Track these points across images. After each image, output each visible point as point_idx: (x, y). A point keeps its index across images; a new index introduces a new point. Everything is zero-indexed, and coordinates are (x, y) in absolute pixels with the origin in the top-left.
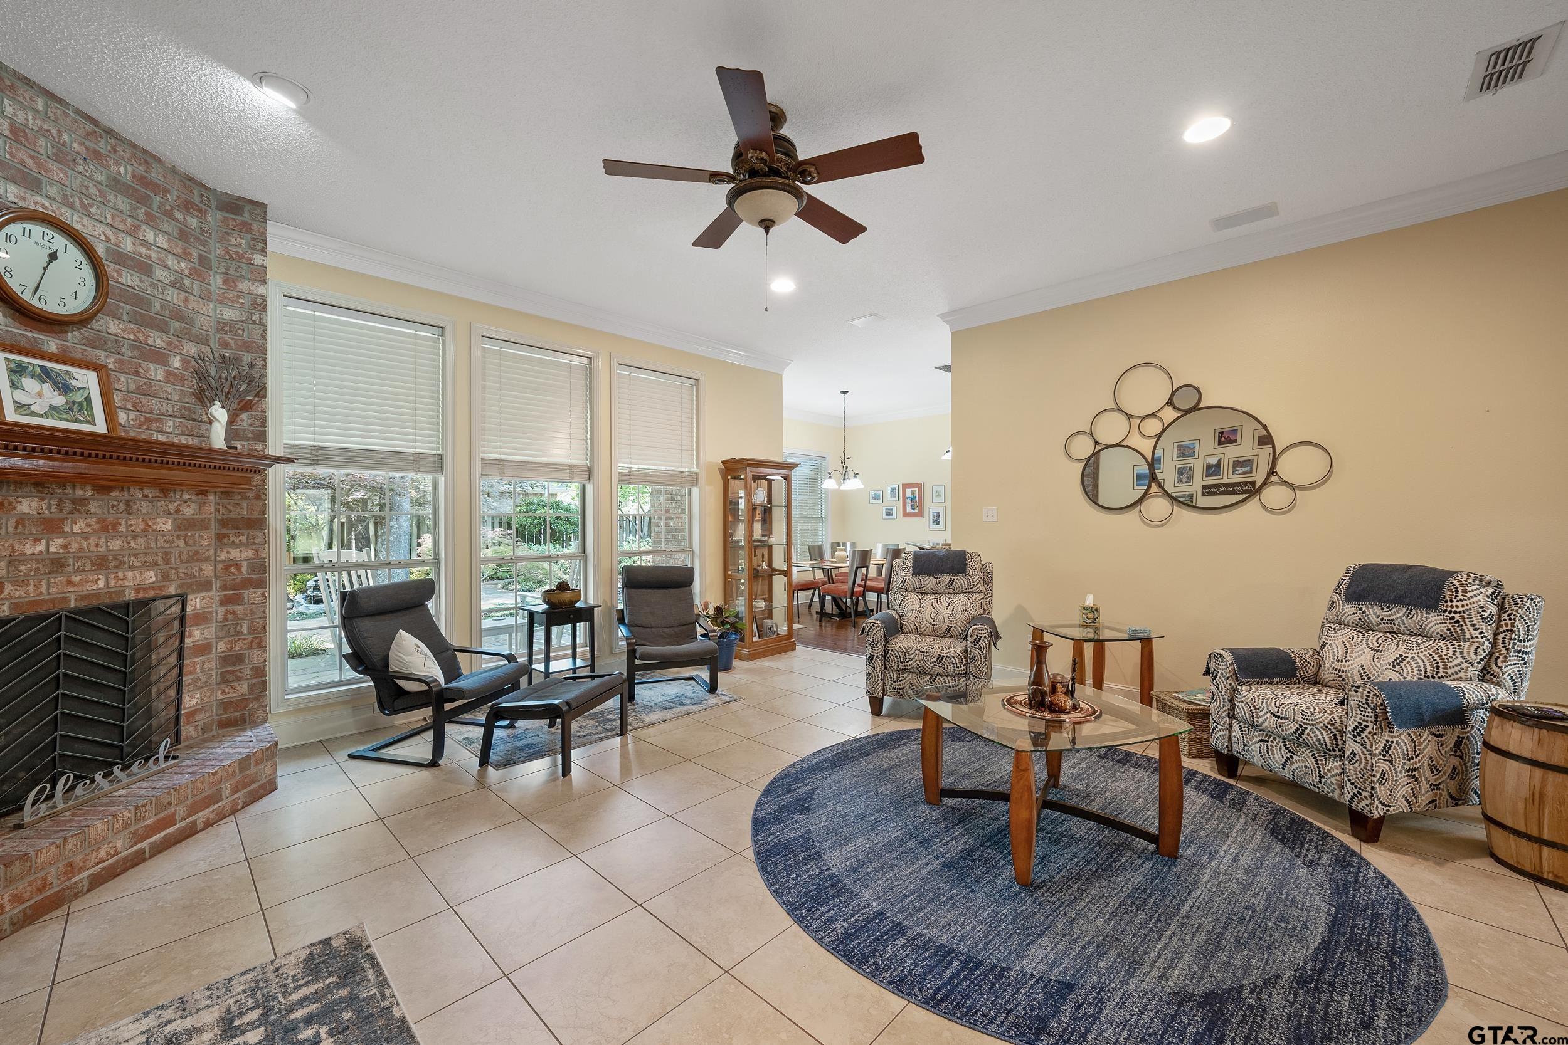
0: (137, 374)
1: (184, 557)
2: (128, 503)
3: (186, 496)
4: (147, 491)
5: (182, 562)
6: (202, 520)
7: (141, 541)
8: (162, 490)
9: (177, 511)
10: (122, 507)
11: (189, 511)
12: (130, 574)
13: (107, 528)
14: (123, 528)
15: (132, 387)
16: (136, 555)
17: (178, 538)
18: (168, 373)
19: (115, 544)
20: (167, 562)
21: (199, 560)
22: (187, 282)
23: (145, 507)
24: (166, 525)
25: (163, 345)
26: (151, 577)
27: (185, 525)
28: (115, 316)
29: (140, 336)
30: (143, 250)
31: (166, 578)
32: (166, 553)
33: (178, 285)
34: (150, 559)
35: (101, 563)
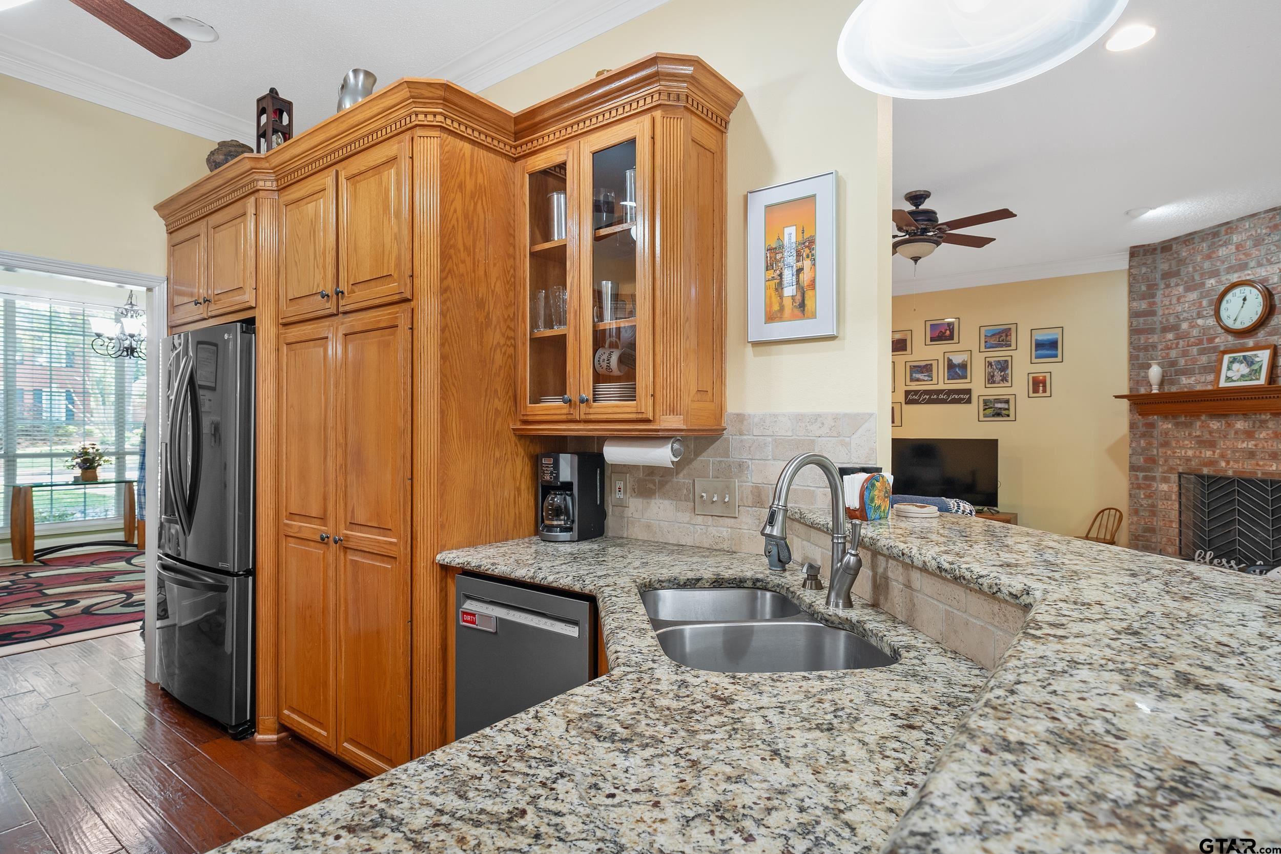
35: (1274, 456)
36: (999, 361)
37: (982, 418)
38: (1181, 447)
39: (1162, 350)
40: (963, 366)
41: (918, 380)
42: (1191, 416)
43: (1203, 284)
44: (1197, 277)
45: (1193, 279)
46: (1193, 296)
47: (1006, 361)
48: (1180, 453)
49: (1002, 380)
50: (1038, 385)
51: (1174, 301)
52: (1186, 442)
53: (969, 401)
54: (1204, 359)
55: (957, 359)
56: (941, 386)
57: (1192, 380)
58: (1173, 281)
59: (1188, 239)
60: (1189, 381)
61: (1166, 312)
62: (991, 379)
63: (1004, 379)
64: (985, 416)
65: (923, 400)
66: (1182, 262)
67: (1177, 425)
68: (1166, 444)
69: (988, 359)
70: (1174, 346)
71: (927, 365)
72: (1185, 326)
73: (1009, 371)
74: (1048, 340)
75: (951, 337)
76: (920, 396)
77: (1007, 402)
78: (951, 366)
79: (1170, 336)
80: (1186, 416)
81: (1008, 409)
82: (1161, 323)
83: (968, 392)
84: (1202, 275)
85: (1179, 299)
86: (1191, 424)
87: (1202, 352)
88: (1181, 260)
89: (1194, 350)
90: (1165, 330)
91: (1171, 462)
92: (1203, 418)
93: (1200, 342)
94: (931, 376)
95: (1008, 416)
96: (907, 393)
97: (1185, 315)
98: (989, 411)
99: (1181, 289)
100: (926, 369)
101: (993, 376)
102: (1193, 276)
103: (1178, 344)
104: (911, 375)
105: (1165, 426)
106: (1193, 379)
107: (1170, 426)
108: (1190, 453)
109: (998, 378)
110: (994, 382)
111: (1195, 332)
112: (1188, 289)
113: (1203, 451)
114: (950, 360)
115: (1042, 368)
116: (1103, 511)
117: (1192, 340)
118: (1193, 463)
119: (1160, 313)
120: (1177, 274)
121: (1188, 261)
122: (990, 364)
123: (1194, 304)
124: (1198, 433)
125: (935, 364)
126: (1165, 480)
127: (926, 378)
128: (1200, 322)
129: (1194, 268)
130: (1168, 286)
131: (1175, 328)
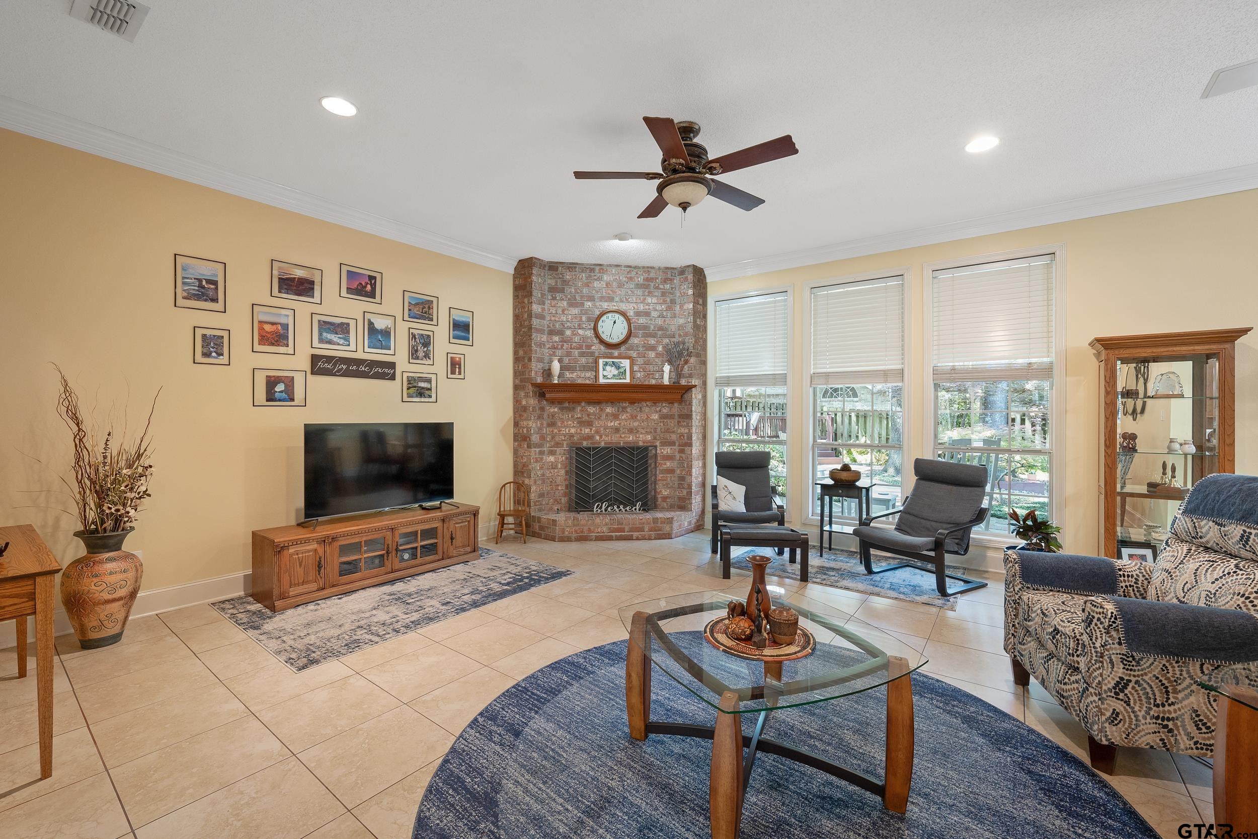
0: (644, 357)
1: (663, 430)
2: (641, 408)
3: (664, 405)
4: (648, 403)
5: (662, 432)
6: (671, 415)
7: (645, 423)
8: (654, 403)
9: (660, 411)
10: (638, 409)
11: (665, 411)
12: (641, 436)
13: (634, 417)
14: (638, 418)
15: (642, 362)
16: (643, 429)
17: (660, 422)
18: (657, 354)
19: (636, 424)
20: (655, 432)
21: (669, 432)
22: (665, 314)
23: (647, 410)
24: (655, 417)
25: (655, 343)
26: (649, 437)
27: (663, 417)
28: (636, 336)
29: (646, 342)
30: (647, 307)
31: (655, 438)
32: (655, 428)
33: (661, 316)
34: (648, 430)
35: (631, 431)
36: (422, 335)
37: (405, 399)
38: (566, 427)
39: (549, 348)
40: (386, 333)
41: (330, 342)
42: (573, 403)
43: (582, 304)
44: (578, 298)
45: (575, 299)
46: (575, 311)
47: (429, 336)
48: (565, 431)
49: (425, 357)
50: (455, 366)
51: (560, 311)
52: (570, 423)
53: (393, 378)
54: (583, 360)
55: (381, 324)
56: (360, 355)
57: (574, 375)
58: (559, 296)
59: (571, 267)
60: (571, 376)
61: (553, 319)
62: (414, 354)
63: (427, 356)
64: (409, 396)
65: (339, 371)
66: (566, 283)
67: (562, 409)
68: (552, 424)
69: (411, 331)
70: (560, 347)
71: (342, 324)
72: (568, 333)
73: (431, 348)
74: (463, 322)
75: (372, 295)
76: (335, 365)
77: (429, 381)
78: (372, 329)
79: (556, 338)
80: (569, 402)
81: (430, 389)
82: (548, 327)
83: (392, 365)
84: (582, 297)
85: (563, 311)
86: (574, 408)
87: (582, 355)
88: (566, 281)
89: (576, 352)
90: (552, 332)
91: (557, 439)
92: (583, 404)
93: (580, 347)
94: (347, 339)
95: (430, 396)
96: (315, 359)
97: (569, 324)
98: (412, 391)
99: (565, 303)
100: (342, 329)
101: (417, 351)
102: (575, 296)
103: (562, 346)
104: (320, 334)
105: (552, 410)
106: (575, 374)
107: (556, 410)
108: (573, 431)
109: (421, 354)
110: (417, 358)
111: (576, 339)
112: (571, 305)
113: (583, 429)
114: (371, 324)
115: (458, 349)
116: (504, 486)
117: (574, 344)
118: (575, 438)
119: (548, 318)
120: (562, 291)
121: (571, 283)
122: (414, 336)
123: (576, 318)
124: (579, 416)
125: (352, 324)
126: (552, 453)
127: (342, 342)
128: (580, 332)
129: (576, 290)
130: (554, 298)
131: (561, 333)
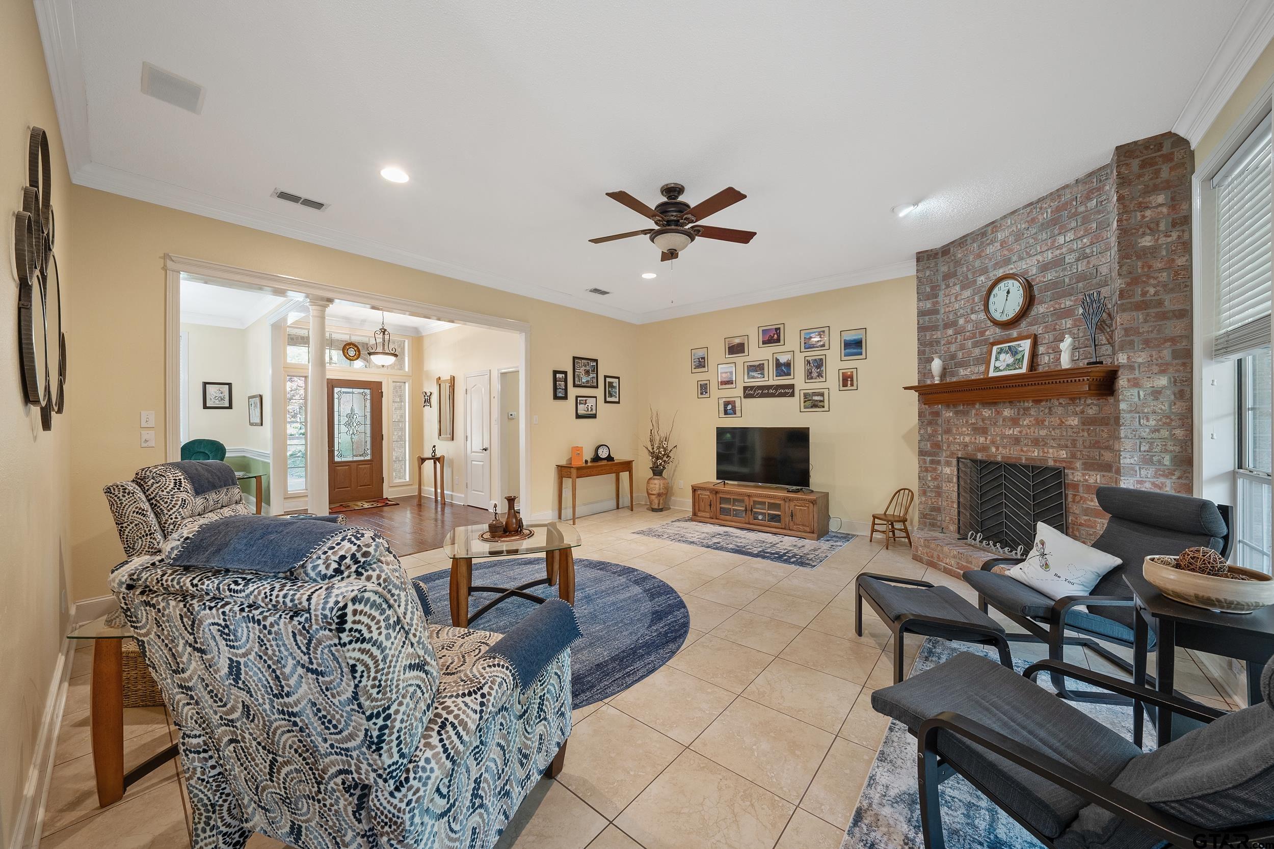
0: (1055, 330)
1: (1087, 444)
2: (1050, 408)
3: (1089, 401)
4: (1061, 401)
5: (1085, 447)
6: (1103, 418)
7: (1058, 431)
8: (1071, 399)
9: (1082, 412)
10: (1047, 411)
11: (1091, 412)
12: (1051, 451)
13: (1039, 423)
14: (1046, 423)
15: (1052, 339)
16: (1054, 439)
17: (1083, 430)
18: (1075, 320)
19: (1043, 433)
20: (1074, 446)
21: (1099, 447)
22: (1088, 251)
23: (1060, 411)
24: (1074, 421)
25: (1072, 303)
26: (1063, 454)
27: (1087, 422)
28: (1042, 303)
29: (1057, 306)
30: (1058, 252)
31: (1073, 456)
32: (1074, 440)
33: (1083, 257)
34: (1062, 443)
35: (1036, 442)
36: (815, 360)
37: (803, 410)
38: (961, 434)
39: (944, 345)
40: (788, 365)
41: (753, 377)
42: (968, 405)
43: (975, 281)
44: (970, 276)
45: (967, 278)
46: (967, 293)
47: (821, 359)
48: (960, 439)
49: (818, 376)
50: (847, 380)
51: (953, 299)
52: (964, 429)
53: (792, 395)
54: (977, 352)
55: (783, 359)
56: (771, 383)
57: (968, 372)
58: (951, 281)
59: (962, 242)
60: (966, 373)
61: (947, 310)
62: (809, 375)
63: (820, 375)
64: (805, 407)
65: (757, 394)
66: (958, 263)
67: (956, 413)
68: (948, 431)
69: (807, 358)
70: (953, 340)
71: (760, 364)
72: (961, 321)
73: (823, 368)
74: (854, 340)
75: (778, 340)
76: (755, 391)
77: (822, 395)
78: (778, 364)
79: (950, 332)
80: (963, 405)
81: (823, 401)
82: (943, 320)
83: (792, 386)
84: (974, 273)
85: (956, 298)
86: (968, 412)
87: (975, 345)
88: (957, 262)
89: (969, 343)
90: (946, 326)
91: (952, 448)
92: (977, 406)
93: (974, 336)
94: (763, 374)
95: (823, 407)
96: (745, 388)
97: (962, 311)
98: (808, 403)
99: (958, 288)
100: (758, 368)
101: (811, 373)
102: (967, 276)
103: (956, 338)
104: (748, 374)
105: (947, 415)
106: (969, 370)
107: (951, 414)
108: (967, 439)
109: (815, 374)
110: (812, 378)
111: (969, 327)
112: (963, 288)
113: (977, 437)
114: (777, 360)
115: (850, 364)
116: (899, 491)
117: (968, 334)
118: (969, 448)
119: (942, 311)
120: (954, 274)
121: (963, 262)
122: (809, 362)
123: (968, 301)
124: (973, 421)
125: (766, 363)
126: (948, 464)
127: (760, 376)
128: (973, 317)
129: (967, 267)
130: (948, 286)
131: (954, 324)
